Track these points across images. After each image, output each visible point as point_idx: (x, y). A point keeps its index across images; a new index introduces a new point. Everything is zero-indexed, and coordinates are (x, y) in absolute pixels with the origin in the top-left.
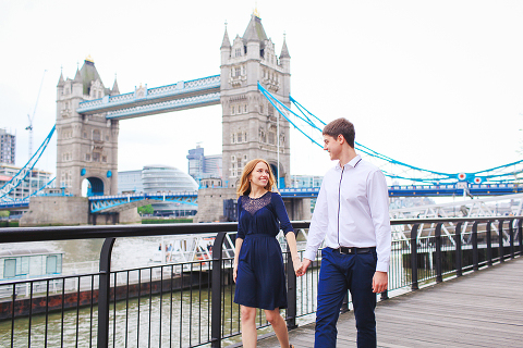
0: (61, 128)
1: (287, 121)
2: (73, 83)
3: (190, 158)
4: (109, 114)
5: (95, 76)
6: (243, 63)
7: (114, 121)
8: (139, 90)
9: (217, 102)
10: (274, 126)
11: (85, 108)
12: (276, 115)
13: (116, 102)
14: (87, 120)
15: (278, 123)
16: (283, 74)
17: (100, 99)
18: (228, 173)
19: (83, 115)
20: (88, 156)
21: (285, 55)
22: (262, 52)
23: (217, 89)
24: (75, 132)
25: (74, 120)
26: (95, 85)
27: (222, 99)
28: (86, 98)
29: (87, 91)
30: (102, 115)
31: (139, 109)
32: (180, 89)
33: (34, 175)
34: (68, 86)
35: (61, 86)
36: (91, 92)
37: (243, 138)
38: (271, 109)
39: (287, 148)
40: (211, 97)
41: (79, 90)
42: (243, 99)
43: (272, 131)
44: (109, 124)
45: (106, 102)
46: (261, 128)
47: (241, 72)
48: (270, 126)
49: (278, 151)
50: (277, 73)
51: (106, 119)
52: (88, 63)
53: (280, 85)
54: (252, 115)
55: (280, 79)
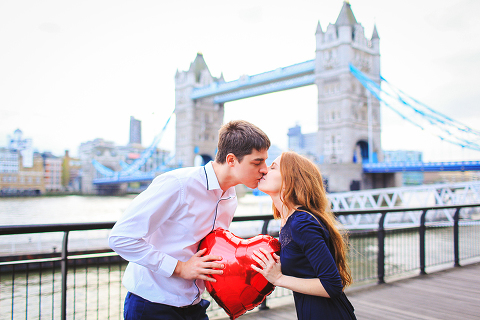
0: (179, 113)
1: (378, 100)
2: (186, 73)
3: (290, 135)
4: (218, 99)
5: (205, 67)
6: (336, 47)
7: (221, 105)
8: (242, 78)
9: (312, 83)
10: (366, 105)
11: (197, 94)
12: (368, 93)
13: (223, 87)
14: (198, 105)
15: (369, 101)
16: (373, 55)
17: (209, 86)
18: (323, 150)
19: (195, 101)
20: (200, 137)
21: (375, 36)
22: (353, 36)
23: (311, 72)
24: (189, 116)
25: (188, 106)
26: (205, 74)
27: (317, 81)
28: (198, 85)
29: (198, 79)
30: (211, 100)
31: (242, 93)
32: (279, 74)
33: (157, 153)
34: (182, 76)
35: (177, 76)
36: (202, 80)
37: (336, 116)
38: (363, 89)
39: (379, 125)
40: (306, 79)
41: (191, 79)
42: (335, 80)
43: (364, 108)
44: (217, 107)
45: (214, 88)
46: (353, 107)
47: (334, 55)
48: (361, 104)
49: (370, 128)
50: (368, 54)
51: (215, 104)
52: (200, 56)
53: (371, 66)
54: (345, 95)
55: (370, 60)
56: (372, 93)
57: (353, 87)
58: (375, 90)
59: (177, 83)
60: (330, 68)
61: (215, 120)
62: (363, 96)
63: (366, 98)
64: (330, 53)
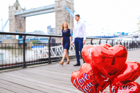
0: (10, 20)
2: (13, 7)
3: (48, 28)
4: (24, 16)
5: (19, 5)
7: (25, 18)
8: (31, 9)
9: (53, 12)
10: (70, 19)
11: (16, 14)
12: (70, 15)
13: (25, 12)
14: (17, 17)
15: (71, 18)
17: (20, 11)
18: (57, 32)
19: (16, 16)
20: (18, 28)
23: (53, 8)
24: (14, 21)
25: (13, 18)
26: (19, 7)
27: (55, 11)
28: (17, 11)
29: (17, 9)
30: (21, 16)
31: (32, 14)
32: (43, 8)
34: (11, 8)
35: (9, 7)
36: (18, 9)
37: (61, 22)
38: (69, 14)
39: (73, 25)
40: (52, 10)
41: (14, 9)
42: (60, 11)
43: (69, 20)
44: (23, 18)
45: (22, 12)
46: (66, 19)
47: (60, 3)
48: (68, 19)
49: (71, 26)
50: (70, 3)
51: (22, 17)
52: (17, 1)
53: (71, 7)
54: (63, 16)
55: (71, 5)
56: (72, 15)
57: (66, 13)
58: (72, 14)
59: (9, 10)
60: (59, 7)
61: (23, 22)
62: (69, 16)
63: (70, 17)
64: (59, 2)
